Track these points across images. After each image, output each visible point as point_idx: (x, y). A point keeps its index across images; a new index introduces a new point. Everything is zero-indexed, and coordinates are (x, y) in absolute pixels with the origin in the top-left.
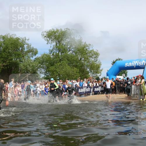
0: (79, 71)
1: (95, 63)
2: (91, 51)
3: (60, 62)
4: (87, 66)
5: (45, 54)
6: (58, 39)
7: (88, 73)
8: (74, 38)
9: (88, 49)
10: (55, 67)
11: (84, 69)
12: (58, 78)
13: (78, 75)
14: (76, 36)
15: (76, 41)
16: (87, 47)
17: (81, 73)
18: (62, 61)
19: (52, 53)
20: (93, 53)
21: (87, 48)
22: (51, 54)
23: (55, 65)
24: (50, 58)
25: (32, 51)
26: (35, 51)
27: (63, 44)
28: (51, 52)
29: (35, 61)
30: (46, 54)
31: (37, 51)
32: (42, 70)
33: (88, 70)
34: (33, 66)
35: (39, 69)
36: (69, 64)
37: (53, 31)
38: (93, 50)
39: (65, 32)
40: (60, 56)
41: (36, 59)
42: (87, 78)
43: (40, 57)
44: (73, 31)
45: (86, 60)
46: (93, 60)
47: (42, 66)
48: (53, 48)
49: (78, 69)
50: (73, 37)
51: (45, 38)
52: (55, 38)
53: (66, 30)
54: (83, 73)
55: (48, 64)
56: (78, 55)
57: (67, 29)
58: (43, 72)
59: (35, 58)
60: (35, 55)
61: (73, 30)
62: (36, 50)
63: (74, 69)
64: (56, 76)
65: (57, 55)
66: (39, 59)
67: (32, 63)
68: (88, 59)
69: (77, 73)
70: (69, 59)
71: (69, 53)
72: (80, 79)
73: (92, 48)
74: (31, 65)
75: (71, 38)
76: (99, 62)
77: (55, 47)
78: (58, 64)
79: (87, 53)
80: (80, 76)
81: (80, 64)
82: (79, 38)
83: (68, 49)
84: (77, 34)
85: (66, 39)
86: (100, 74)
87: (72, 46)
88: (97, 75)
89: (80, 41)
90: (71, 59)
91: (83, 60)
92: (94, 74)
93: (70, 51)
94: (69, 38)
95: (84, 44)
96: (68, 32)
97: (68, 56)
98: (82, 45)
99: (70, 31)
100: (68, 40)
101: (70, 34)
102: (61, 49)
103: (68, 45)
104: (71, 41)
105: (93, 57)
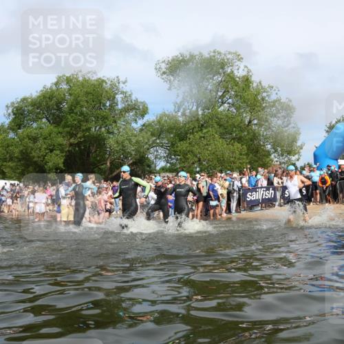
0: (248, 150)
1: (284, 129)
2: (275, 102)
3: (201, 130)
4: (266, 138)
5: (165, 115)
7: (269, 154)
8: (232, 72)
9: (267, 98)
10: (190, 143)
11: (259, 144)
12: (198, 169)
13: (245, 159)
14: (237, 67)
15: (237, 79)
16: (264, 92)
17: (251, 155)
18: (206, 128)
19: (182, 110)
20: (279, 108)
21: (265, 94)
22: (180, 114)
23: (189, 139)
24: (177, 122)
25: (134, 108)
26: (141, 107)
27: (206, 89)
28: (179, 107)
29: (141, 130)
30: (167, 113)
31: (147, 108)
32: (160, 151)
33: (269, 146)
34: (137, 142)
35: (152, 149)
36: (222, 136)
37: (181, 58)
38: (278, 100)
39: (211, 58)
40: (200, 117)
41: (144, 125)
43: (153, 122)
44: (229, 56)
45: (263, 123)
46: (280, 122)
47: (158, 141)
48: (183, 98)
49: (244, 147)
50: (229, 71)
51: (164, 76)
53: (212, 54)
54: (255, 156)
55: (172, 136)
56: (242, 113)
57: (214, 52)
58: (162, 155)
59: (142, 123)
60: (143, 116)
61: (230, 53)
62: (144, 104)
63: (235, 147)
64: (193, 163)
66: (153, 126)
67: (135, 136)
68: (267, 121)
69: (241, 154)
70: (222, 123)
71: (222, 108)
72: (250, 170)
73: (277, 94)
75: (224, 73)
76: (294, 127)
77: (187, 96)
78: (197, 136)
79: (264, 108)
80: (250, 163)
81: (248, 133)
82: (245, 73)
83: (220, 100)
84: (238, 63)
85: (214, 76)
86: (297, 156)
87: (228, 92)
88: (289, 159)
89: (247, 80)
90: (228, 122)
91: (256, 124)
92: (282, 155)
93: (223, 103)
94: (220, 74)
95: (257, 86)
96: (218, 59)
97: (219, 116)
98: (253, 88)
99: (223, 56)
100: (218, 78)
101: (223, 65)
102: (202, 100)
103: (218, 91)
104: (225, 81)
105: (279, 117)
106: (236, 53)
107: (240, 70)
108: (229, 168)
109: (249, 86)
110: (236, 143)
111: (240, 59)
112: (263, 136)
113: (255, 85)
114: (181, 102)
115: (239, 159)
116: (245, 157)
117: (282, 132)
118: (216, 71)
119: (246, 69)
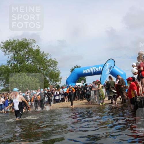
2: (50, 60)
3: (19, 72)
4: (47, 75)
5: (3, 66)
6: (15, 50)
7: (48, 82)
8: (32, 47)
9: (46, 59)
11: (44, 78)
14: (33, 46)
15: (34, 51)
18: (21, 71)
19: (10, 64)
20: (51, 62)
21: (45, 57)
24: (8, 69)
27: (21, 55)
32: (1, 82)
33: (48, 79)
37: (10, 41)
38: (51, 60)
39: (22, 42)
40: (18, 67)
44: (30, 41)
45: (45, 69)
46: (52, 68)
48: (11, 59)
50: (30, 47)
51: (2, 49)
52: (13, 48)
53: (23, 40)
55: (6, 75)
56: (36, 65)
57: (24, 39)
58: (2, 84)
61: (30, 40)
65: (16, 66)
68: (47, 68)
70: (28, 69)
71: (28, 63)
73: (50, 57)
75: (28, 48)
76: (58, 70)
77: (12, 58)
79: (45, 63)
82: (37, 48)
83: (27, 60)
84: (34, 44)
85: (24, 49)
86: (59, 82)
87: (30, 56)
88: (56, 84)
89: (38, 51)
90: (30, 68)
91: (42, 69)
92: (54, 82)
93: (28, 61)
94: (27, 48)
95: (42, 53)
96: (26, 42)
97: (27, 66)
98: (41, 54)
99: (27, 41)
100: (26, 50)
101: (28, 45)
102: (19, 60)
103: (26, 56)
104: (28, 51)
105: (51, 66)
106: (33, 40)
107: (35, 47)
109: (39, 54)
111: (35, 42)
112: (45, 74)
113: (41, 53)
117: (53, 72)
118: (25, 47)
119: (37, 47)
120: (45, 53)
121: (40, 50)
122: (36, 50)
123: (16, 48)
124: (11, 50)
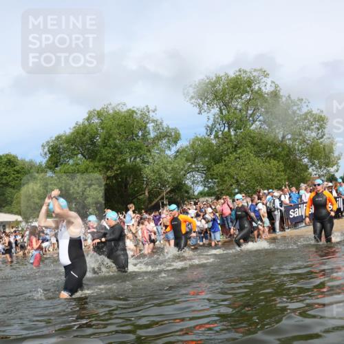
0: (285, 165)
1: (319, 141)
2: (306, 114)
3: (236, 151)
4: (302, 152)
5: (197, 139)
6: (222, 99)
7: (306, 168)
8: (260, 89)
9: (298, 112)
10: (226, 165)
11: (296, 159)
12: (237, 191)
13: (283, 176)
14: (264, 84)
15: (266, 96)
16: (295, 105)
17: (288, 171)
18: (240, 148)
19: (214, 133)
20: (312, 120)
21: (295, 108)
22: (212, 137)
23: (225, 161)
24: (210, 145)
25: (166, 136)
26: (173, 134)
27: (236, 109)
28: (211, 130)
29: (176, 157)
30: (199, 137)
31: (179, 134)
32: (196, 176)
33: (306, 160)
34: (173, 169)
35: (188, 175)
36: (257, 154)
37: (208, 81)
38: (310, 112)
39: (237, 78)
40: (233, 137)
41: (177, 152)
42: (304, 181)
43: (187, 147)
44: (255, 74)
45: (297, 137)
46: (314, 134)
47: (193, 166)
48: (214, 121)
49: (281, 163)
50: (257, 88)
51: (193, 100)
52: (216, 96)
53: (238, 74)
54: (292, 171)
55: (207, 159)
56: (275, 129)
57: (240, 71)
58: (199, 179)
59: (176, 150)
60: (176, 142)
61: (255, 70)
62: (176, 130)
63: (272, 164)
64: (231, 185)
65: (226, 137)
66: (187, 152)
67: (171, 163)
68: (301, 135)
69: (278, 171)
70: (255, 142)
72: (289, 186)
73: (307, 106)
74: (170, 168)
75: (252, 91)
76: (329, 138)
77: (218, 118)
78: (232, 157)
79: (297, 121)
80: (288, 179)
81: (283, 149)
82: (272, 89)
83: (251, 119)
84: (264, 79)
85: (242, 95)
86: (335, 167)
87: (258, 109)
88: (328, 171)
89: (275, 95)
90: (261, 139)
91: (290, 139)
92: (321, 168)
93: (254, 121)
94: (248, 92)
95: (287, 100)
96: (244, 77)
97: (252, 135)
98: (283, 102)
99: (248, 74)
100: (246, 97)
101: (249, 83)
102: (233, 121)
103: (247, 109)
104: (253, 99)
105: (312, 129)
106: (261, 70)
107: (268, 86)
108: (268, 186)
109: (279, 102)
110: (272, 161)
111: (267, 75)
112: (298, 150)
114: (213, 125)
115: (277, 176)
116: (283, 173)
117: (318, 144)
118: (243, 90)
119: (273, 85)
120: (292, 98)
121: (281, 93)
122: (272, 92)
123: (224, 94)
124: (214, 99)
